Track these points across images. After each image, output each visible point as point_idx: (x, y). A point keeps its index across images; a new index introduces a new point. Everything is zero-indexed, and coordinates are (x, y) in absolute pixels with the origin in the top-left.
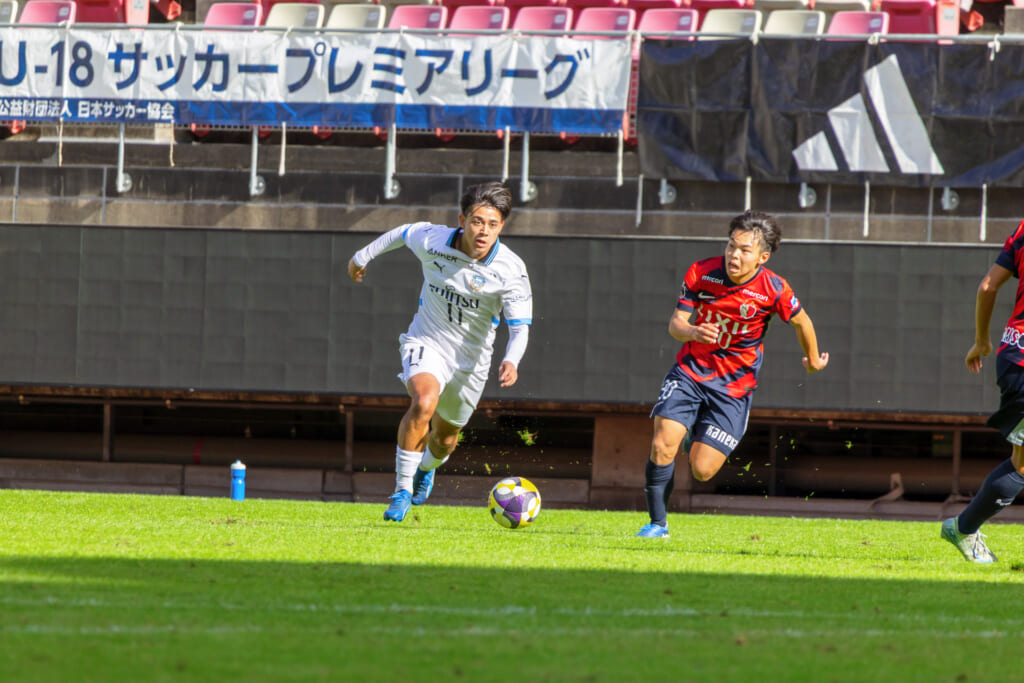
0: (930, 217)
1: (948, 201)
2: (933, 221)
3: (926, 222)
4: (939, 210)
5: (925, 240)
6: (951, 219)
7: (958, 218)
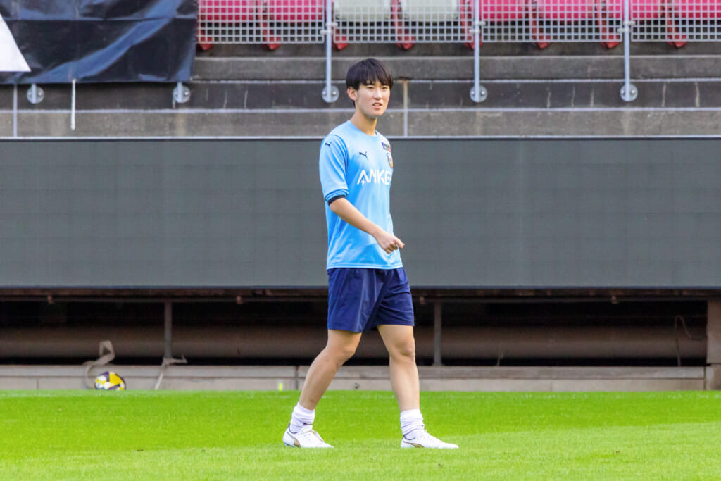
0: (15, 111)
1: (34, 95)
2: (19, 115)
3: (12, 115)
4: (25, 104)
5: (12, 135)
6: (36, 112)
7: (43, 111)
